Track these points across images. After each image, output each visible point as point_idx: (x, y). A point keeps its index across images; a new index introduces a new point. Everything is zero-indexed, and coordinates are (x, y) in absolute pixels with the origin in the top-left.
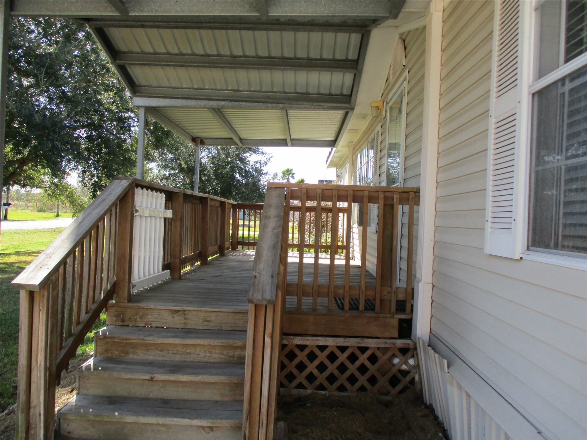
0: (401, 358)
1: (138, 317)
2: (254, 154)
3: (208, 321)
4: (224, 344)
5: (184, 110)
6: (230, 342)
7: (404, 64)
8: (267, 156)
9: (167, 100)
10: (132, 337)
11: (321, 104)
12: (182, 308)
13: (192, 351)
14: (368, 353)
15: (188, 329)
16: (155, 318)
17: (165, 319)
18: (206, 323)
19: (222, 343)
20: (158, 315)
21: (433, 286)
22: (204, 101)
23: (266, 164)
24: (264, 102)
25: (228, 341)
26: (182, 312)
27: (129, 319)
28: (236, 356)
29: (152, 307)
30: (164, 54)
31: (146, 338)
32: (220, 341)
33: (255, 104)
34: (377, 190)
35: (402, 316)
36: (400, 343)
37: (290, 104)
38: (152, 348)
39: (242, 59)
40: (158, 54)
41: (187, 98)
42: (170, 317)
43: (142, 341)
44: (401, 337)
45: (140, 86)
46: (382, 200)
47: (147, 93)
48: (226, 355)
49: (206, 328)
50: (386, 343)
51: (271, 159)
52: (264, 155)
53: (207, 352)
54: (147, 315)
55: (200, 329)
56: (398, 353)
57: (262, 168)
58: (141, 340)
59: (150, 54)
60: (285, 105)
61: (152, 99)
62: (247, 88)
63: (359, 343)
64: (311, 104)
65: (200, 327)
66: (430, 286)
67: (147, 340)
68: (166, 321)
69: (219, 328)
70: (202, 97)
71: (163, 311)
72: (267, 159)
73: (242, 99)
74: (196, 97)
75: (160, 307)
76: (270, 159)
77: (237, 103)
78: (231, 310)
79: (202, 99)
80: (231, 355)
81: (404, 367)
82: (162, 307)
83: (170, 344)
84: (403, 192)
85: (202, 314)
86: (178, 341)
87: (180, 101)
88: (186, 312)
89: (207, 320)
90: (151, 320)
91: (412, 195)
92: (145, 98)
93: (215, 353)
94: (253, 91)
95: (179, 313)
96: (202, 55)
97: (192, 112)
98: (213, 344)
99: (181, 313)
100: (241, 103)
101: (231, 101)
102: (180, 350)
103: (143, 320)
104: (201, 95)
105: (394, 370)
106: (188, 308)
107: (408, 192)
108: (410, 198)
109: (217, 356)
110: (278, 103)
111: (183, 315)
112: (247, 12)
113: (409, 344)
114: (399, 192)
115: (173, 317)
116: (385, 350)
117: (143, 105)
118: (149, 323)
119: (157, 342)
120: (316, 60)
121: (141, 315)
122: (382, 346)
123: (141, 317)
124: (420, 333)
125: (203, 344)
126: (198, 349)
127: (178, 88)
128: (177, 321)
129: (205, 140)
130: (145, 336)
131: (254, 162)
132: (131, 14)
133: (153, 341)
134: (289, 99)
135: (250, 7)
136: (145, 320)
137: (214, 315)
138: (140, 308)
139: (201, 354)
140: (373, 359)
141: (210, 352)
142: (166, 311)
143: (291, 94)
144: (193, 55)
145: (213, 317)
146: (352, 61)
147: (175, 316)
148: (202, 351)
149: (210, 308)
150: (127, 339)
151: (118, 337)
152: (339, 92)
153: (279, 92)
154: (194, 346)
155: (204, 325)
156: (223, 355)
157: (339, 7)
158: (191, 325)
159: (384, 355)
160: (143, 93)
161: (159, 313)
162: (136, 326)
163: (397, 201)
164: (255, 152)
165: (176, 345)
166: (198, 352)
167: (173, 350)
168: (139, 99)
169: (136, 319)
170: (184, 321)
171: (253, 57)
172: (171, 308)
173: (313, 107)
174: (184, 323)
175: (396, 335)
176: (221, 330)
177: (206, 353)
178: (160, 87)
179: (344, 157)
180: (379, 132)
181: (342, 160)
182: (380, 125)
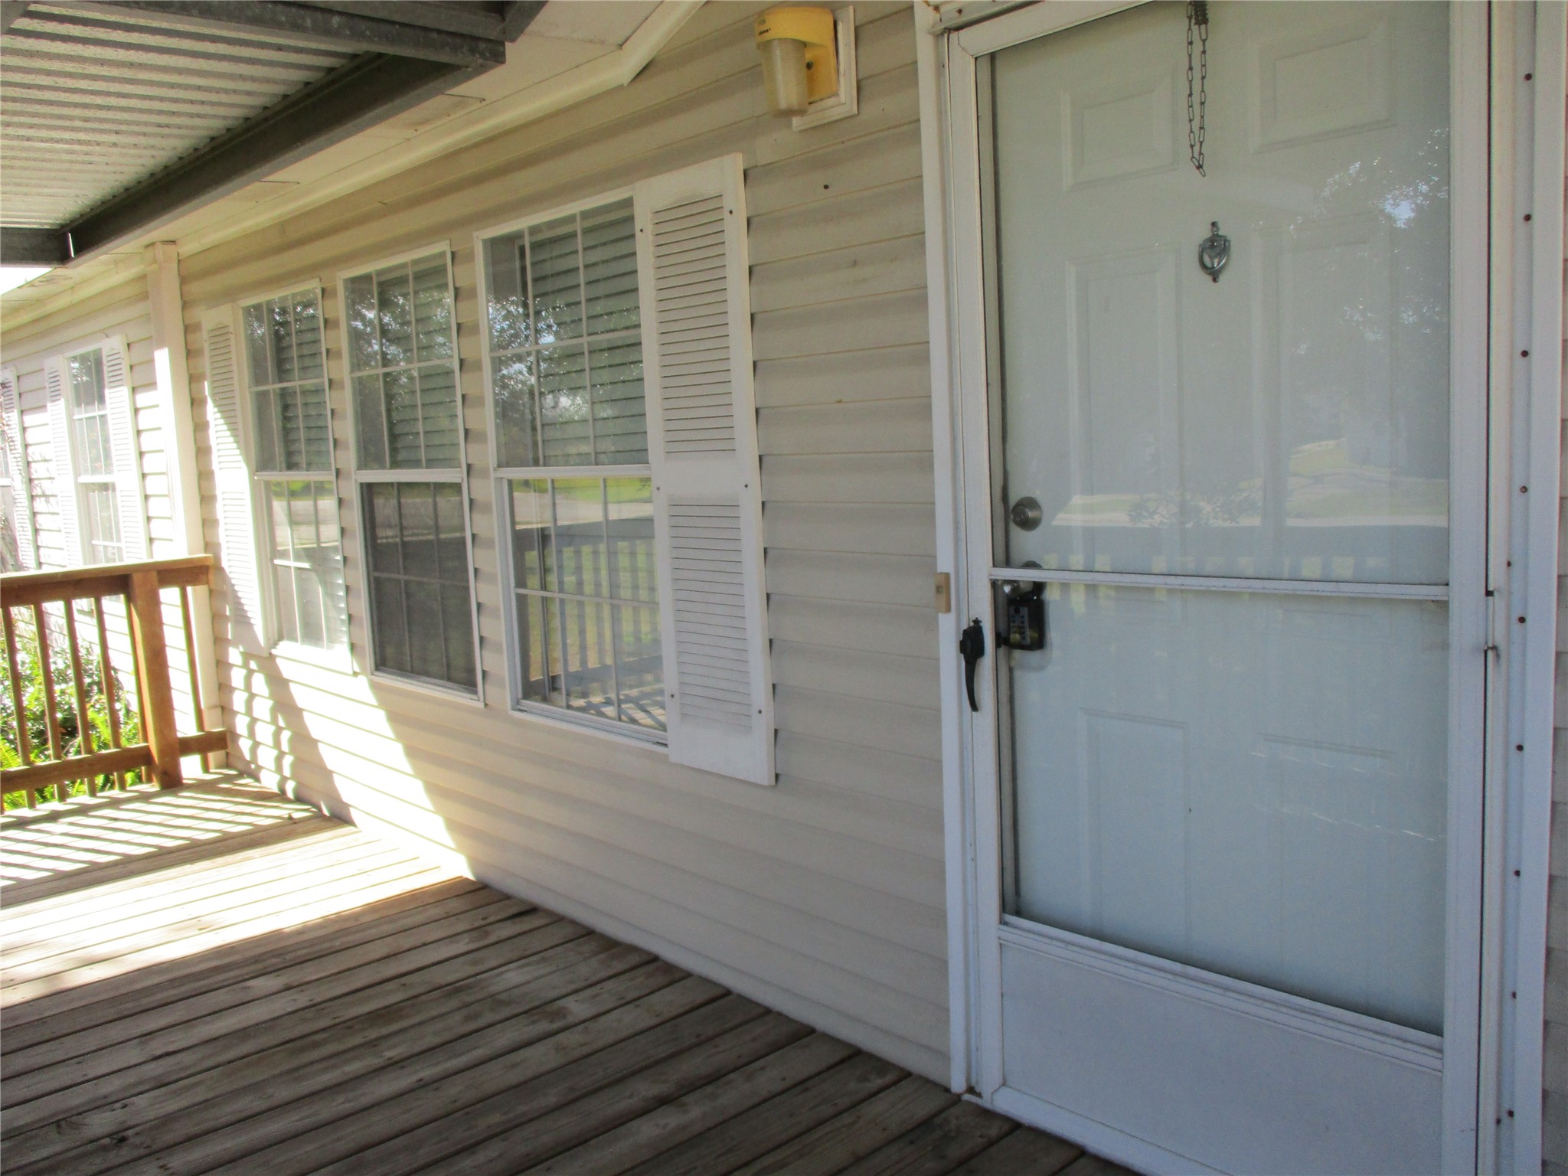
179: (50, 307)
180: (728, 203)
181: (25, 318)
182: (734, 164)
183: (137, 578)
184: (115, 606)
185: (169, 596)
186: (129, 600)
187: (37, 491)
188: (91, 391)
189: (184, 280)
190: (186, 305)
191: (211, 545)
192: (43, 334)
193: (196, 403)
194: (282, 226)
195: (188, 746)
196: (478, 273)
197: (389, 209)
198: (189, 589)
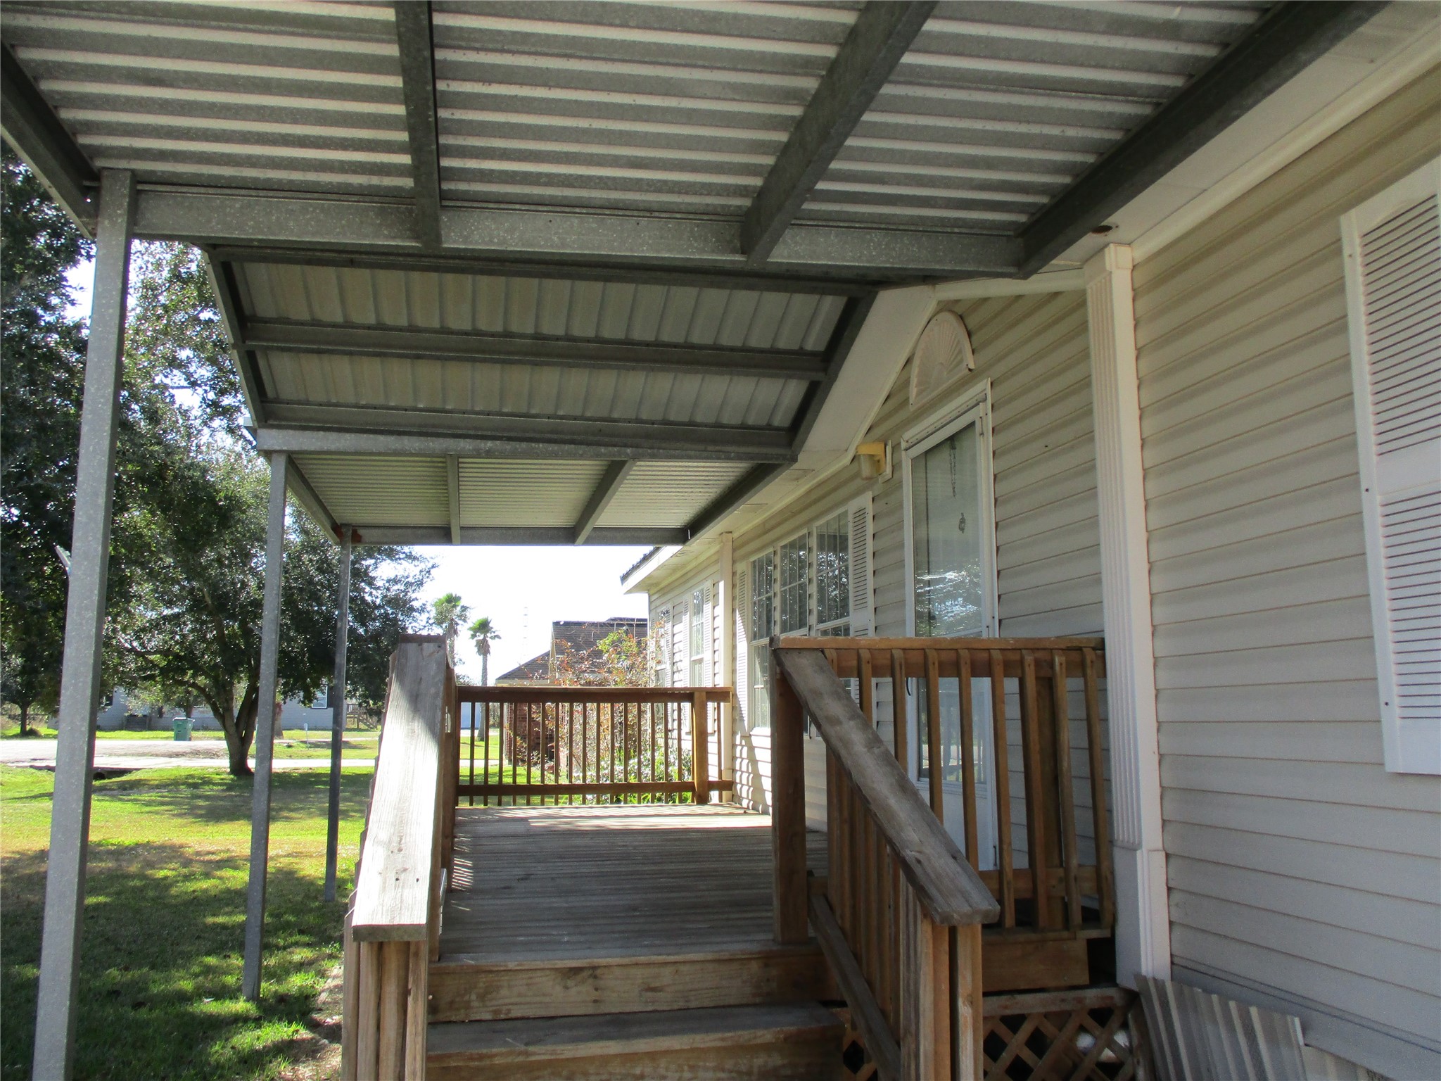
0: (1097, 1033)
1: (474, 997)
2: (388, 561)
3: (654, 990)
4: (729, 1043)
5: (370, 460)
6: (744, 1035)
7: (972, 366)
8: (422, 566)
9: (347, 436)
10: (494, 1050)
11: (724, 448)
12: (588, 960)
13: (648, 1070)
14: (1026, 1030)
15: (605, 1014)
16: (520, 995)
17: (544, 995)
18: (650, 994)
19: (723, 1039)
20: (527, 985)
21: (1168, 856)
22: (441, 440)
23: (420, 584)
24: (589, 444)
25: (740, 1033)
26: (590, 972)
27: (452, 1003)
28: (755, 1070)
29: (511, 965)
30: (369, 328)
31: (531, 1049)
32: (719, 1035)
33: (566, 447)
34: (1018, 646)
35: (1094, 934)
36: (1093, 996)
37: (651, 448)
38: (546, 1072)
39: (560, 343)
40: (353, 327)
41: (400, 433)
42: (558, 989)
43: (521, 1059)
44: (1094, 982)
45: (277, 400)
46: (1032, 667)
47: (295, 420)
48: (731, 1072)
49: (650, 1008)
50: (1063, 1000)
51: (432, 571)
52: (416, 563)
53: (686, 1068)
54: (499, 988)
55: (635, 1013)
56: (1089, 1022)
57: (411, 595)
58: (520, 1053)
59: (335, 325)
60: (640, 451)
61: (308, 433)
62: (550, 410)
63: (1006, 1007)
64: (703, 447)
65: (636, 1009)
66: (1161, 857)
67: (534, 1054)
68: (547, 999)
69: (681, 1004)
70: (440, 431)
71: (539, 973)
72: (421, 571)
73: (538, 436)
74: (424, 430)
75: (533, 965)
76: (429, 572)
77: (524, 445)
78: (710, 957)
79: (438, 435)
80: (744, 1068)
81: (1108, 1054)
82: (538, 963)
83: (591, 1059)
84: (1069, 649)
85: (639, 973)
86: (613, 1047)
87: (381, 438)
88: (599, 972)
89: (653, 985)
90: (507, 1001)
91: (1090, 656)
92: (291, 432)
93: (706, 1069)
94: (562, 418)
95: (579, 977)
96: (466, 333)
97: (383, 463)
98: (702, 1046)
99: (585, 974)
100: (533, 445)
101: (510, 439)
102: (618, 1071)
103: (488, 1003)
104: (434, 426)
105: (1088, 1064)
106: (603, 961)
107: (1080, 649)
108: (1088, 662)
109: (710, 1075)
110: (626, 446)
111: (591, 981)
112: (713, 251)
113: (1111, 998)
114: (1062, 649)
115: (566, 988)
116: (1061, 1018)
117: (285, 448)
118: (504, 1008)
119: (563, 1057)
120: (732, 349)
121: (482, 991)
122: (1054, 1008)
123: (482, 997)
124: (1150, 968)
125: (677, 1047)
126: (663, 1063)
127: (375, 408)
128: (575, 998)
129: (361, 532)
130: (527, 1044)
131: (388, 581)
132: (445, 246)
133: (551, 1054)
134: (647, 436)
135: (718, 241)
136: (494, 1003)
137: (668, 971)
138: (479, 971)
139: (669, 1074)
140: (1037, 1042)
141: (692, 1068)
142: (548, 972)
143: (653, 424)
144: (443, 333)
145: (666, 975)
146: (813, 354)
147: (569, 983)
148: (673, 1067)
149: (660, 955)
150: (481, 1057)
151: (457, 1054)
152: (763, 422)
153: (625, 421)
154: (652, 1056)
155: (647, 1002)
156: (723, 1070)
157: (908, 249)
158: (613, 1005)
159: (1060, 1030)
160: (286, 419)
161: (529, 981)
162: (471, 1021)
163: (1061, 669)
164: (391, 555)
165: (605, 1060)
166: (662, 1071)
167: (598, 1074)
168: (274, 432)
169: (469, 1002)
170: (595, 995)
171: (588, 341)
172: (560, 964)
173: (705, 454)
174: (595, 1001)
175: (1084, 978)
176: (688, 1009)
177: (682, 1071)
178: (329, 404)
179: (688, 568)
180: (867, 511)
181: (678, 575)
182: (869, 495)
183: (696, 695)
184: (686, 706)
185: (711, 706)
186: (693, 706)
187: (675, 669)
188: (698, 610)
189: (734, 550)
190: (734, 562)
191: (734, 683)
192: (685, 582)
193: (733, 611)
194: (764, 523)
195: (712, 786)
196: (814, 542)
197: (794, 514)
198: (722, 704)
